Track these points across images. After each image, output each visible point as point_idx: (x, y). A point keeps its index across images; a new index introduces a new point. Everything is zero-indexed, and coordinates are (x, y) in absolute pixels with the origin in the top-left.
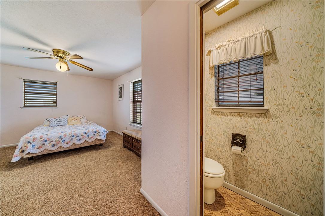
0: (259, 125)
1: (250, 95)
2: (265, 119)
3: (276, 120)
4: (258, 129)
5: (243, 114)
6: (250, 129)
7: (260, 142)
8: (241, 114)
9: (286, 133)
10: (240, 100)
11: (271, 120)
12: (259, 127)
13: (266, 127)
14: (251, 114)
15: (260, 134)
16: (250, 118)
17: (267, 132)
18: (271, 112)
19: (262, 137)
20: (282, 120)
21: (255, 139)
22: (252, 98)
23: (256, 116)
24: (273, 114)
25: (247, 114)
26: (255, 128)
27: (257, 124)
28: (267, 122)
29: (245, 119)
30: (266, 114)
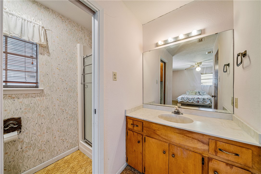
0: (35, 104)
1: (25, 76)
2: (41, 98)
3: (49, 98)
4: (34, 108)
5: (17, 95)
6: (25, 109)
7: (36, 119)
8: (13, 96)
9: (55, 106)
10: (8, 80)
11: (45, 98)
12: (35, 106)
13: (41, 104)
14: (26, 94)
15: (36, 111)
16: (25, 99)
17: (42, 107)
18: (45, 92)
19: (38, 114)
20: (52, 97)
21: (32, 117)
22: (27, 79)
23: (32, 96)
24: (46, 94)
25: (22, 95)
26: (31, 107)
27: (33, 103)
28: (42, 100)
29: (19, 101)
30: (41, 93)
